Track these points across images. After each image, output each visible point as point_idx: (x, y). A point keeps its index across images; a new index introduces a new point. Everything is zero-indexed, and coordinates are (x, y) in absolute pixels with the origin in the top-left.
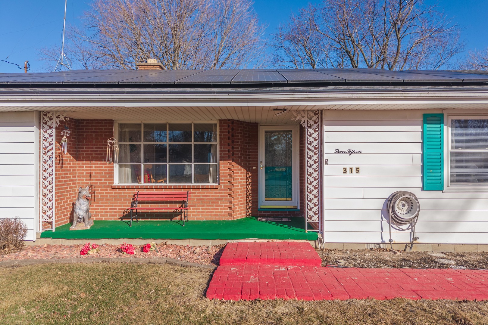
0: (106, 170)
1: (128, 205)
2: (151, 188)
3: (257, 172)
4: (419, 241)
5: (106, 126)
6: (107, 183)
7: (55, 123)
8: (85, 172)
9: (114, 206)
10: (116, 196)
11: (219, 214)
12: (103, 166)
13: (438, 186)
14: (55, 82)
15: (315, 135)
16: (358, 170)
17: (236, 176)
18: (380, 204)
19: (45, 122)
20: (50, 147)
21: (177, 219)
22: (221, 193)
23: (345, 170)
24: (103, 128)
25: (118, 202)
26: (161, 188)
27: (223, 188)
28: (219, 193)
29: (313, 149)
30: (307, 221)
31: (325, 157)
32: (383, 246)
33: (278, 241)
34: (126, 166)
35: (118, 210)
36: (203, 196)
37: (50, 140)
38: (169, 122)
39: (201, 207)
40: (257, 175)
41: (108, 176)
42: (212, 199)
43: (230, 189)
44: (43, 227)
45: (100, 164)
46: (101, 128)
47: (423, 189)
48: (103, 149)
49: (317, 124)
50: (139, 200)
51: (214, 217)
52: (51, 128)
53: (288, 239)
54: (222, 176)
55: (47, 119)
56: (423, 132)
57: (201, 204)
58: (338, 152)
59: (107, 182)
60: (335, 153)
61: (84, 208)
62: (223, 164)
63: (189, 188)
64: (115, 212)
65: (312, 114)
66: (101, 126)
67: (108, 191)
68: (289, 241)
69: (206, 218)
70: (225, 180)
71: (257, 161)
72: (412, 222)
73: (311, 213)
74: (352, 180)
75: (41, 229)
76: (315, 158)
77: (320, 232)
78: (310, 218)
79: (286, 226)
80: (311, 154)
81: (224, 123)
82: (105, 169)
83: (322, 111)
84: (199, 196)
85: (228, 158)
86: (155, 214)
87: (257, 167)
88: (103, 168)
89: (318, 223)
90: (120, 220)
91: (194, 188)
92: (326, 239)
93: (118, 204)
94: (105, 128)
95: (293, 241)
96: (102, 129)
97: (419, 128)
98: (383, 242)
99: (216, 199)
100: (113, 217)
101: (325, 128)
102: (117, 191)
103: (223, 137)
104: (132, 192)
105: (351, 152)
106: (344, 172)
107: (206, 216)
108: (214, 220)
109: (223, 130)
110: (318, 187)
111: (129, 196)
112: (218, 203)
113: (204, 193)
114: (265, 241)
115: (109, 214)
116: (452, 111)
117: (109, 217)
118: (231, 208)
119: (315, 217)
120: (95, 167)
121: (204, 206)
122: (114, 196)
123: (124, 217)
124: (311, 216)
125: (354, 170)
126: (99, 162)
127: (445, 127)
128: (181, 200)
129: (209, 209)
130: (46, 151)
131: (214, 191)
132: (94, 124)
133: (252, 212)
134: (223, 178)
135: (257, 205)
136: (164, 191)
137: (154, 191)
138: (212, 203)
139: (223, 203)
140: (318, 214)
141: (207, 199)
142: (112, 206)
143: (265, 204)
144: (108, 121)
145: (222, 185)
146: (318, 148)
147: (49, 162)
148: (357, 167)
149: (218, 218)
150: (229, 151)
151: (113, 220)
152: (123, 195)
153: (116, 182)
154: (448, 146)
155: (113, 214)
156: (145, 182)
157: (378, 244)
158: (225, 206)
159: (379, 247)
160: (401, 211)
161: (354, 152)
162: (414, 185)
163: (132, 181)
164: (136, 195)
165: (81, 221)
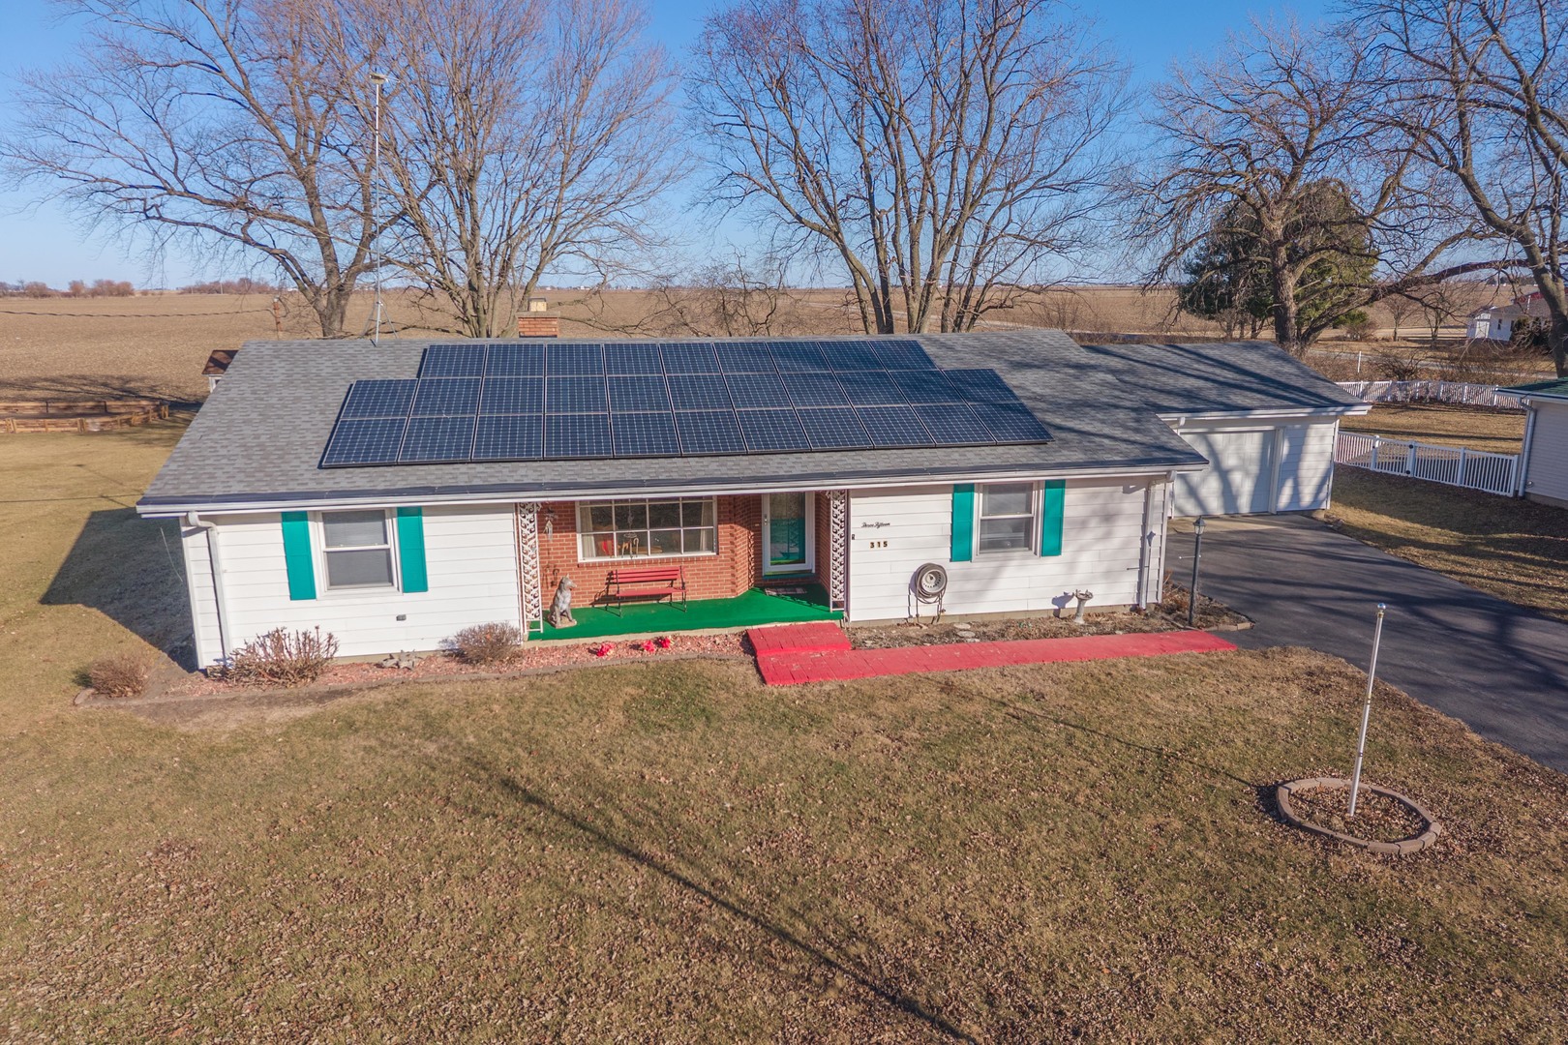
0: (569, 544)
1: (600, 587)
2: (630, 563)
3: (760, 530)
4: (946, 613)
6: (572, 562)
7: (537, 517)
10: (584, 577)
11: (717, 591)
12: (564, 538)
13: (967, 556)
15: (841, 507)
16: (885, 544)
17: (738, 542)
18: (908, 579)
20: (532, 535)
21: (666, 600)
23: (873, 544)
25: (588, 583)
26: (644, 562)
27: (722, 558)
28: (720, 564)
29: (839, 522)
30: (832, 599)
31: (852, 531)
32: (911, 621)
33: (802, 623)
34: (588, 536)
35: (588, 594)
36: (697, 570)
39: (694, 585)
40: (761, 534)
41: (571, 552)
42: (710, 573)
43: (732, 559)
44: (529, 629)
47: (951, 561)
50: (620, 577)
51: (713, 594)
53: (812, 620)
54: (723, 544)
56: (953, 501)
58: (865, 525)
59: (572, 559)
60: (862, 527)
61: (568, 600)
62: (723, 528)
63: (680, 560)
64: (584, 597)
68: (813, 622)
69: (703, 597)
70: (725, 549)
71: (760, 514)
72: (939, 595)
73: (836, 592)
74: (880, 555)
75: (526, 631)
76: (841, 531)
77: (845, 611)
78: (836, 597)
79: (805, 602)
80: (837, 528)
84: (692, 571)
85: (730, 521)
86: (635, 597)
87: (760, 525)
88: (566, 541)
89: (844, 601)
90: (593, 606)
91: (686, 560)
92: (852, 618)
93: (588, 586)
95: (819, 622)
98: (911, 617)
99: (715, 573)
101: (852, 500)
102: (586, 571)
104: (605, 571)
105: (879, 526)
106: (871, 547)
107: (703, 594)
108: (713, 598)
110: (843, 564)
111: (601, 575)
112: (717, 577)
113: (700, 566)
114: (787, 625)
118: (732, 583)
119: (841, 595)
120: (553, 541)
121: (699, 581)
122: (582, 577)
123: (596, 602)
124: (836, 594)
125: (882, 544)
126: (558, 535)
127: (975, 497)
129: (706, 585)
130: (526, 540)
131: (711, 562)
133: (755, 583)
134: (724, 546)
135: (761, 573)
136: (647, 566)
137: (636, 567)
138: (710, 577)
139: (724, 577)
140: (844, 591)
141: (703, 573)
143: (771, 569)
145: (722, 555)
146: (843, 522)
147: (531, 553)
148: (885, 540)
149: (719, 596)
150: (730, 512)
151: (581, 606)
152: (593, 574)
153: (580, 559)
154: (978, 514)
155: (583, 600)
157: (906, 618)
158: (726, 580)
159: (908, 623)
160: (928, 584)
161: (882, 525)
162: (942, 555)
163: (599, 554)
164: (610, 573)
165: (564, 615)
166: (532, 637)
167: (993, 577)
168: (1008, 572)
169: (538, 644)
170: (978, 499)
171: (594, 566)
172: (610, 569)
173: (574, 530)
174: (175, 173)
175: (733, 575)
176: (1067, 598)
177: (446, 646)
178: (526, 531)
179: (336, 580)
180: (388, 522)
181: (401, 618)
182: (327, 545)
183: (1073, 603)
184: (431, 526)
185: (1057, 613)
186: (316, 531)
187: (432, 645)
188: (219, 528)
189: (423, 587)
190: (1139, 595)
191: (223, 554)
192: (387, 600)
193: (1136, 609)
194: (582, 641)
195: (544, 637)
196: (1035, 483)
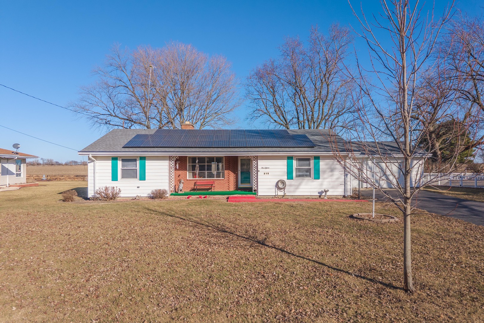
1: (192, 186)
2: (201, 180)
3: (238, 174)
4: (286, 195)
7: (175, 160)
8: (177, 175)
10: (189, 183)
11: (225, 189)
13: (292, 178)
15: (256, 163)
16: (268, 173)
17: (230, 176)
18: (275, 184)
21: (210, 191)
22: (225, 182)
25: (189, 185)
26: (204, 180)
27: (226, 180)
30: (253, 189)
31: (259, 169)
33: (245, 195)
34: (190, 172)
36: (219, 183)
37: (173, 164)
39: (218, 187)
41: (185, 176)
43: (228, 180)
44: (171, 192)
47: (287, 179)
48: (184, 167)
49: (256, 160)
50: (198, 184)
52: (173, 161)
53: (248, 195)
55: (172, 158)
57: (219, 185)
58: (262, 168)
59: (185, 178)
61: (182, 186)
62: (226, 171)
63: (214, 180)
65: (254, 157)
69: (220, 190)
70: (226, 177)
71: (238, 170)
72: (284, 188)
74: (266, 176)
76: (256, 170)
77: (257, 192)
79: (247, 192)
80: (254, 168)
81: (226, 157)
83: (257, 156)
84: (217, 183)
85: (228, 169)
86: (203, 189)
87: (238, 172)
88: (184, 173)
89: (257, 190)
91: (216, 180)
92: (259, 194)
94: (184, 159)
97: (286, 161)
98: (276, 195)
100: (187, 190)
101: (259, 161)
102: (189, 181)
103: (226, 162)
104: (194, 182)
105: (266, 168)
106: (264, 174)
109: (226, 160)
110: (256, 179)
112: (224, 185)
113: (219, 181)
114: (241, 195)
116: (295, 156)
118: (229, 187)
119: (256, 188)
120: (181, 173)
123: (191, 190)
124: (254, 188)
126: (182, 171)
127: (294, 161)
128: (211, 184)
129: (221, 187)
131: (223, 181)
133: (236, 189)
135: (238, 186)
136: (205, 181)
137: (202, 181)
138: (222, 185)
142: (187, 186)
143: (241, 185)
146: (256, 167)
147: (173, 172)
149: (224, 191)
150: (228, 167)
152: (191, 182)
153: (188, 178)
154: (294, 166)
156: (198, 178)
157: (274, 196)
160: (281, 185)
161: (267, 168)
162: (285, 178)
163: (193, 177)
164: (195, 183)
165: (181, 190)
166: (171, 195)
167: (300, 185)
168: (304, 183)
169: (173, 197)
170: (295, 162)
171: (191, 180)
173: (186, 170)
174: (114, 111)
175: (228, 185)
176: (322, 192)
177: (149, 196)
178: (172, 166)
179: (123, 177)
180: (137, 162)
181: (138, 187)
182: (122, 167)
183: (324, 194)
184: (148, 163)
185: (320, 196)
186: (120, 163)
187: (146, 195)
188: (97, 161)
189: (145, 180)
190: (345, 192)
191: (97, 168)
192: (135, 182)
193: (344, 196)
194: (184, 196)
195: (175, 195)
196: (311, 158)
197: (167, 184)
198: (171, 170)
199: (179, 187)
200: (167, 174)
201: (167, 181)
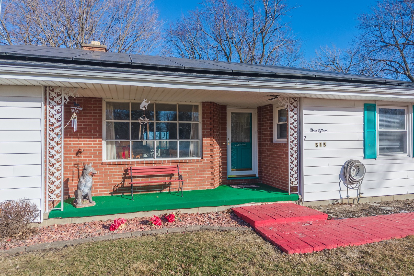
0: (96, 147)
1: (118, 180)
3: (226, 148)
5: (96, 104)
6: (97, 160)
7: (64, 100)
8: (72, 149)
9: (104, 182)
10: (107, 172)
11: (203, 184)
12: (93, 143)
13: (373, 156)
14: (65, 58)
15: (295, 117)
16: (325, 145)
17: (214, 150)
18: (338, 170)
19: (52, 98)
21: (166, 191)
22: (205, 166)
23: (317, 144)
24: (93, 106)
25: (108, 177)
27: (206, 161)
28: (203, 166)
29: (294, 128)
30: (290, 185)
31: (303, 134)
32: (340, 201)
33: (270, 203)
34: (111, 143)
35: (108, 186)
36: (189, 169)
37: (58, 116)
38: (157, 102)
39: (187, 179)
40: (226, 150)
41: (97, 153)
42: (197, 171)
43: (212, 162)
44: (50, 207)
45: (89, 141)
46: (90, 105)
47: (364, 158)
48: (93, 127)
49: (296, 109)
51: (199, 187)
52: (58, 104)
53: (278, 201)
54: (206, 151)
56: (364, 117)
57: (187, 176)
58: (312, 131)
59: (97, 158)
60: (310, 132)
62: (206, 140)
63: (177, 162)
64: (105, 188)
65: (293, 100)
66: (90, 104)
67: (98, 168)
68: (278, 202)
69: (192, 189)
70: (207, 154)
71: (226, 138)
72: (358, 182)
73: (293, 179)
74: (321, 152)
75: (47, 209)
76: (295, 135)
77: (299, 194)
78: (292, 183)
80: (293, 132)
81: (207, 105)
82: (94, 146)
83: (300, 98)
84: (186, 169)
85: (210, 135)
86: (145, 187)
87: (226, 143)
88: (92, 145)
89: (297, 186)
90: (110, 195)
91: (181, 162)
92: (305, 199)
93: (109, 180)
94: (95, 106)
95: (281, 202)
96: (91, 107)
98: (341, 198)
99: (200, 171)
100: (103, 193)
101: (304, 112)
102: (108, 167)
103: (205, 117)
104: (123, 168)
105: (321, 131)
106: (316, 146)
107: (192, 186)
108: (199, 189)
109: (205, 111)
110: (297, 159)
111: (119, 172)
112: (202, 174)
113: (190, 166)
114: (260, 204)
115: (98, 190)
117: (99, 193)
118: (212, 179)
119: (296, 183)
120: (84, 144)
121: (190, 178)
122: (105, 172)
123: (115, 192)
124: (293, 181)
125: (322, 145)
126: (88, 140)
127: (377, 113)
128: (170, 173)
129: (194, 180)
130: (53, 128)
131: (198, 164)
132: (82, 102)
133: (222, 181)
134: (206, 153)
135: (226, 175)
136: (154, 166)
137: (145, 166)
138: (197, 174)
139: (207, 174)
140: (297, 179)
141: (192, 172)
142: (102, 182)
143: (231, 173)
144: (98, 99)
145: (206, 159)
146: (297, 127)
148: (324, 142)
149: (202, 188)
150: (211, 129)
151: (103, 195)
152: (113, 170)
153: (104, 159)
154: (378, 127)
155: (103, 189)
156: (134, 158)
157: (337, 200)
158: (208, 177)
160: (353, 174)
161: (323, 131)
162: (359, 155)
163: (119, 157)
164: (126, 170)
165: (85, 197)
166: (52, 216)
167: (388, 171)
168: (395, 167)
169: (57, 221)
170: (378, 118)
171: (114, 164)
172: (126, 167)
173: (100, 137)
175: (212, 173)
178: (53, 120)
194: (97, 219)
195: (64, 215)
196: (405, 108)
197: (37, 182)
198: (53, 135)
199: (79, 188)
200: (37, 148)
201: (38, 171)
